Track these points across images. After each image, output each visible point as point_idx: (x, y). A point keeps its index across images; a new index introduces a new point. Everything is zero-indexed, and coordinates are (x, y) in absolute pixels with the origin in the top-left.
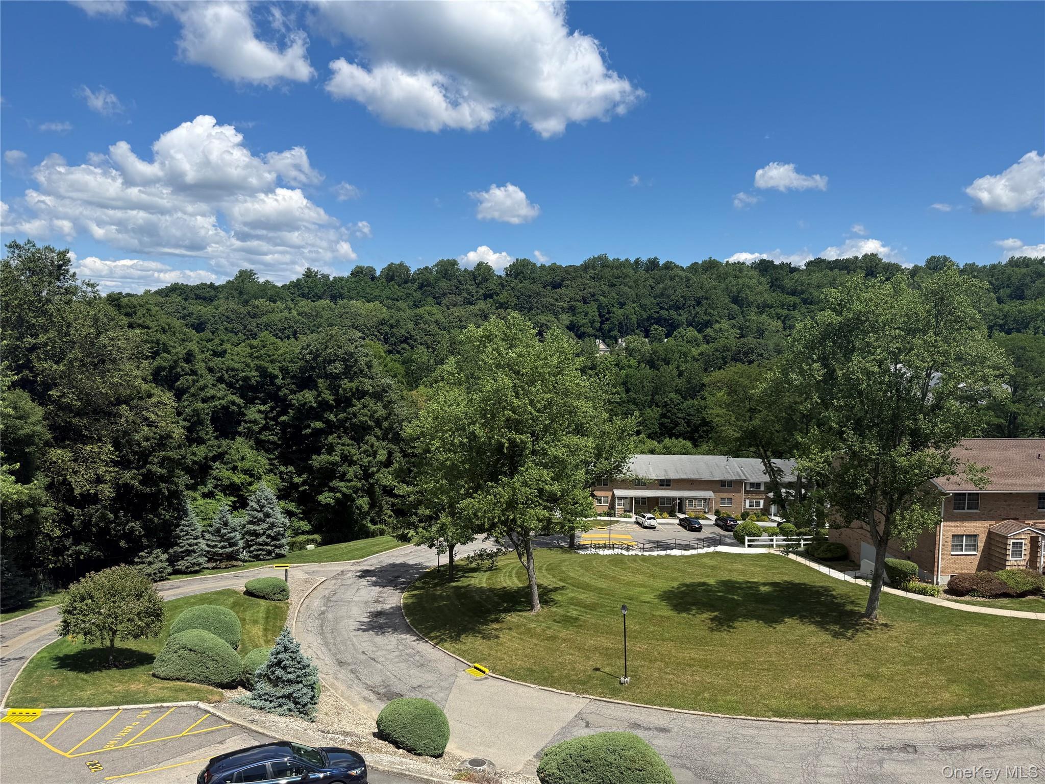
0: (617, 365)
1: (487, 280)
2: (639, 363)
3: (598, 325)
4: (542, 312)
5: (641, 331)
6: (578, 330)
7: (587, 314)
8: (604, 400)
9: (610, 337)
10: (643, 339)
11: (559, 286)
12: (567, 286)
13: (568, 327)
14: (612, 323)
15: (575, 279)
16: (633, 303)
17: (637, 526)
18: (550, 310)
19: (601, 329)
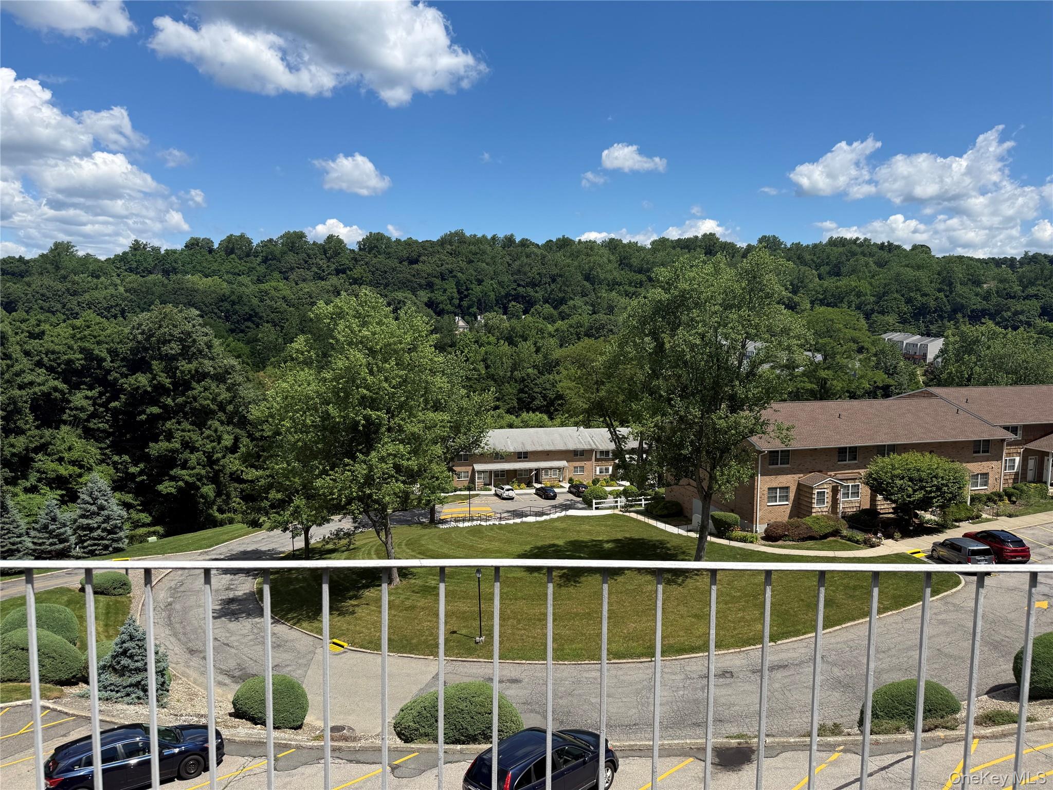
0: (476, 342)
1: (339, 254)
2: (498, 339)
3: (456, 302)
4: (399, 288)
5: (500, 308)
6: (437, 307)
7: (445, 290)
8: (462, 377)
9: (470, 314)
10: (502, 316)
11: (416, 261)
12: (424, 262)
13: (426, 304)
14: (470, 300)
15: (432, 254)
16: (492, 280)
17: (496, 498)
18: (407, 287)
19: (460, 306)
